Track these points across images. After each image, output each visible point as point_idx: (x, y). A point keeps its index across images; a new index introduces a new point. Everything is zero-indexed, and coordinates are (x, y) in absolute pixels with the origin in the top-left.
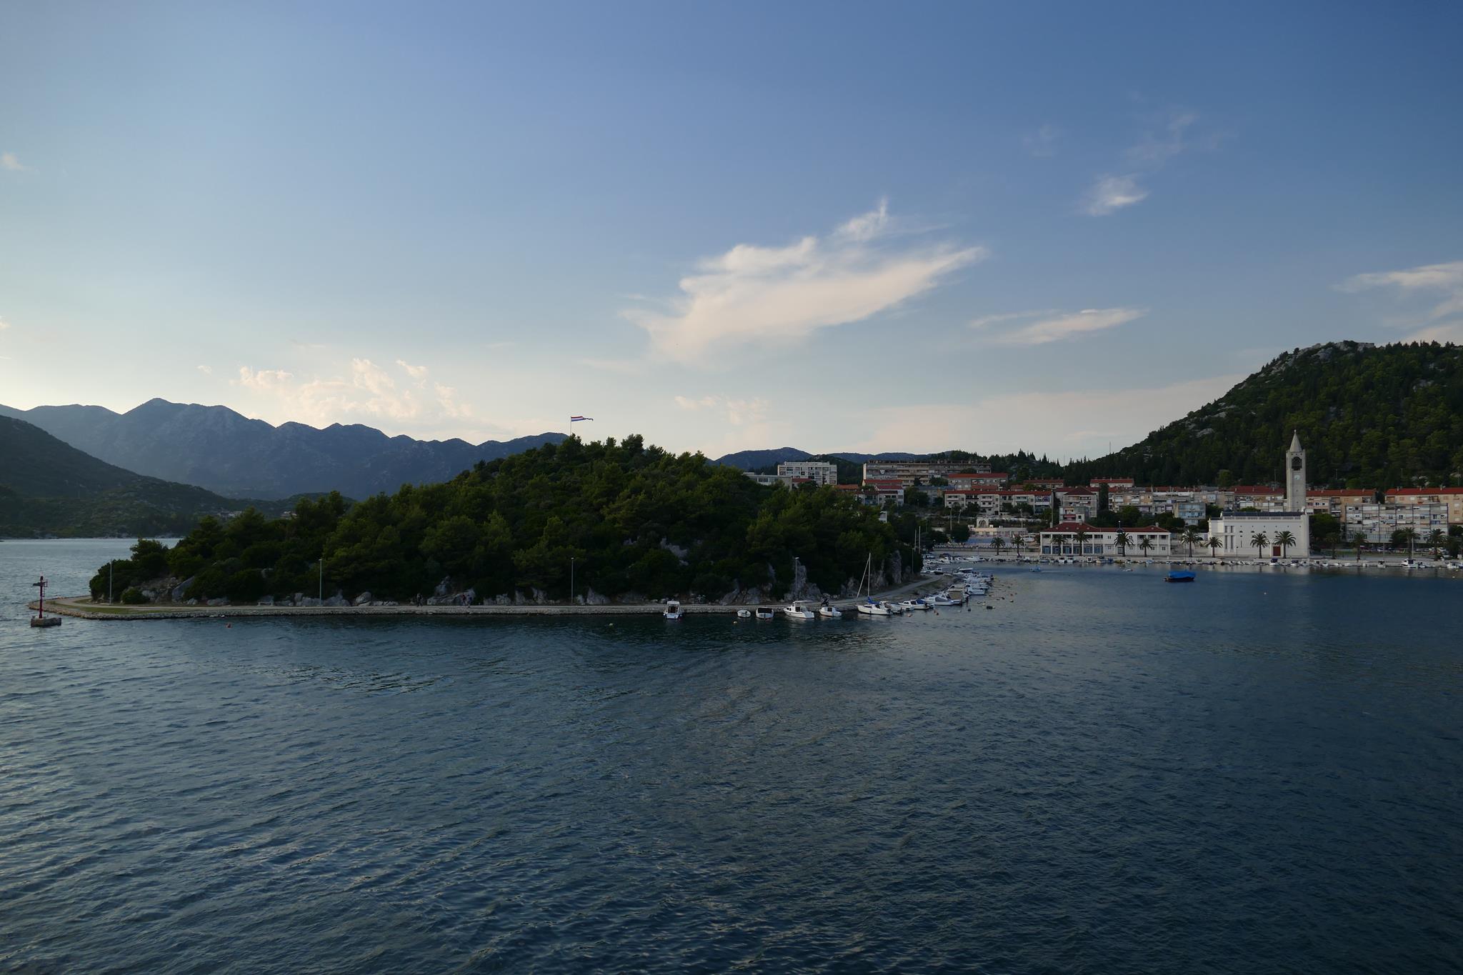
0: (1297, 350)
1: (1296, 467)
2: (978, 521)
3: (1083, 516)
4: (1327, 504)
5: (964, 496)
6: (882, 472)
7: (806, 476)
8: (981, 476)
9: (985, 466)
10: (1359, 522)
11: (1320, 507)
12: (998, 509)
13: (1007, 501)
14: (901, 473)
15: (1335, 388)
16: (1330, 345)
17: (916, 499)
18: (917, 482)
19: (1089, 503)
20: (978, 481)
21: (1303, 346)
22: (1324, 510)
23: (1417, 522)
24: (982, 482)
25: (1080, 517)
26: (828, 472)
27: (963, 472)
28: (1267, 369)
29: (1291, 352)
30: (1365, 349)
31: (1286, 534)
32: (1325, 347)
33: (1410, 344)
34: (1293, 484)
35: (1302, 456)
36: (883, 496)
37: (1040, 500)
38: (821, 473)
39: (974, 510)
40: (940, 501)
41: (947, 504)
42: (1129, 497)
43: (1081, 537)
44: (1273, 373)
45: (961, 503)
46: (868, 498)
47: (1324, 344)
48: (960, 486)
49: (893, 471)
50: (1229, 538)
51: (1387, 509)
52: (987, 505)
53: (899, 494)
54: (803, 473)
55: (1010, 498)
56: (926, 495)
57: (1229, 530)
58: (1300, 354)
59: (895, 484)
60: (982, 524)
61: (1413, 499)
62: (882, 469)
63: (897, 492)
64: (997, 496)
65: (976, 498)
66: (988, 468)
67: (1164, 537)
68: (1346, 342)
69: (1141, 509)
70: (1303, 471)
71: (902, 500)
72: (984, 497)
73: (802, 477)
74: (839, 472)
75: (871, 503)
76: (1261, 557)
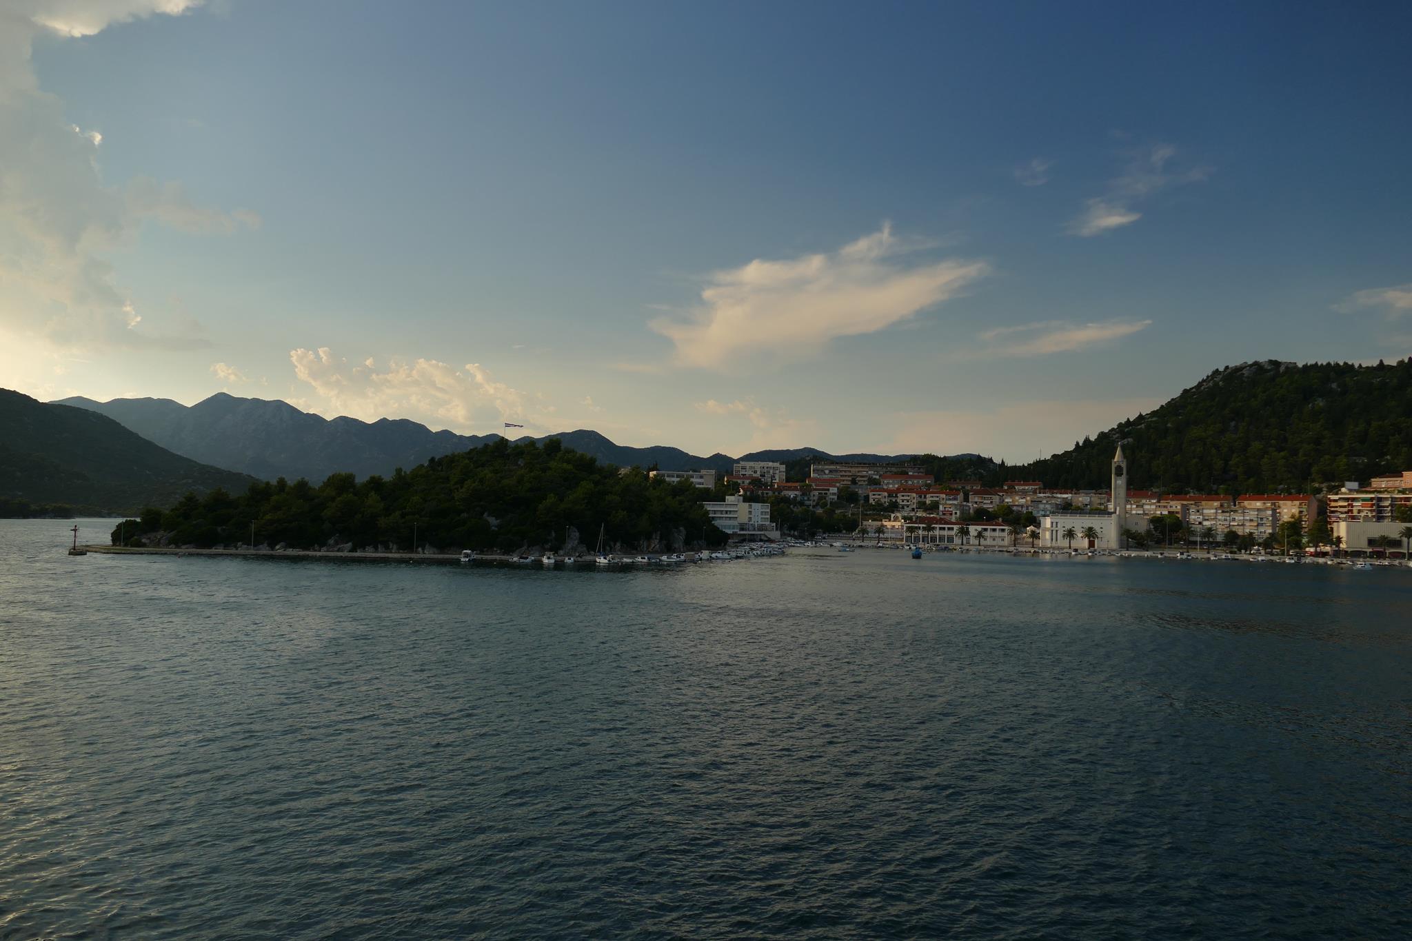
0: (1227, 367)
1: (1119, 472)
2: (893, 515)
3: (958, 512)
4: (1179, 507)
5: (886, 494)
6: (827, 472)
7: (758, 475)
8: (912, 477)
9: (919, 468)
10: (1200, 523)
11: (1173, 509)
12: (915, 506)
13: (923, 499)
14: (844, 473)
15: (1240, 404)
16: (1256, 363)
17: (849, 496)
18: (854, 482)
19: (991, 502)
20: (906, 481)
21: (1234, 363)
22: (1177, 513)
23: (1248, 524)
24: (910, 482)
25: (956, 513)
26: (777, 472)
27: (896, 473)
28: (1200, 384)
29: (1221, 369)
30: (1287, 368)
31: (1090, 529)
32: (1251, 366)
33: (1325, 364)
34: (1115, 488)
35: (1124, 465)
36: (816, 493)
37: (950, 499)
38: (771, 472)
39: (894, 507)
40: (867, 498)
41: (871, 501)
42: (1017, 498)
43: (929, 529)
44: (1202, 388)
45: (883, 500)
46: (803, 494)
47: (1250, 362)
48: (891, 486)
49: (836, 471)
50: (1054, 532)
51: (1223, 512)
52: (905, 503)
53: (831, 491)
54: (755, 472)
55: (925, 497)
56: (856, 493)
57: (1054, 524)
58: (1229, 371)
59: (831, 482)
60: (896, 519)
61: (1259, 504)
62: (826, 469)
63: (828, 490)
64: (914, 495)
65: (896, 496)
66: (922, 470)
67: (1003, 530)
68: (1271, 362)
69: (1015, 508)
70: (1124, 477)
71: (836, 497)
72: (903, 496)
73: (755, 475)
74: (787, 472)
75: (806, 498)
76: (1070, 548)
